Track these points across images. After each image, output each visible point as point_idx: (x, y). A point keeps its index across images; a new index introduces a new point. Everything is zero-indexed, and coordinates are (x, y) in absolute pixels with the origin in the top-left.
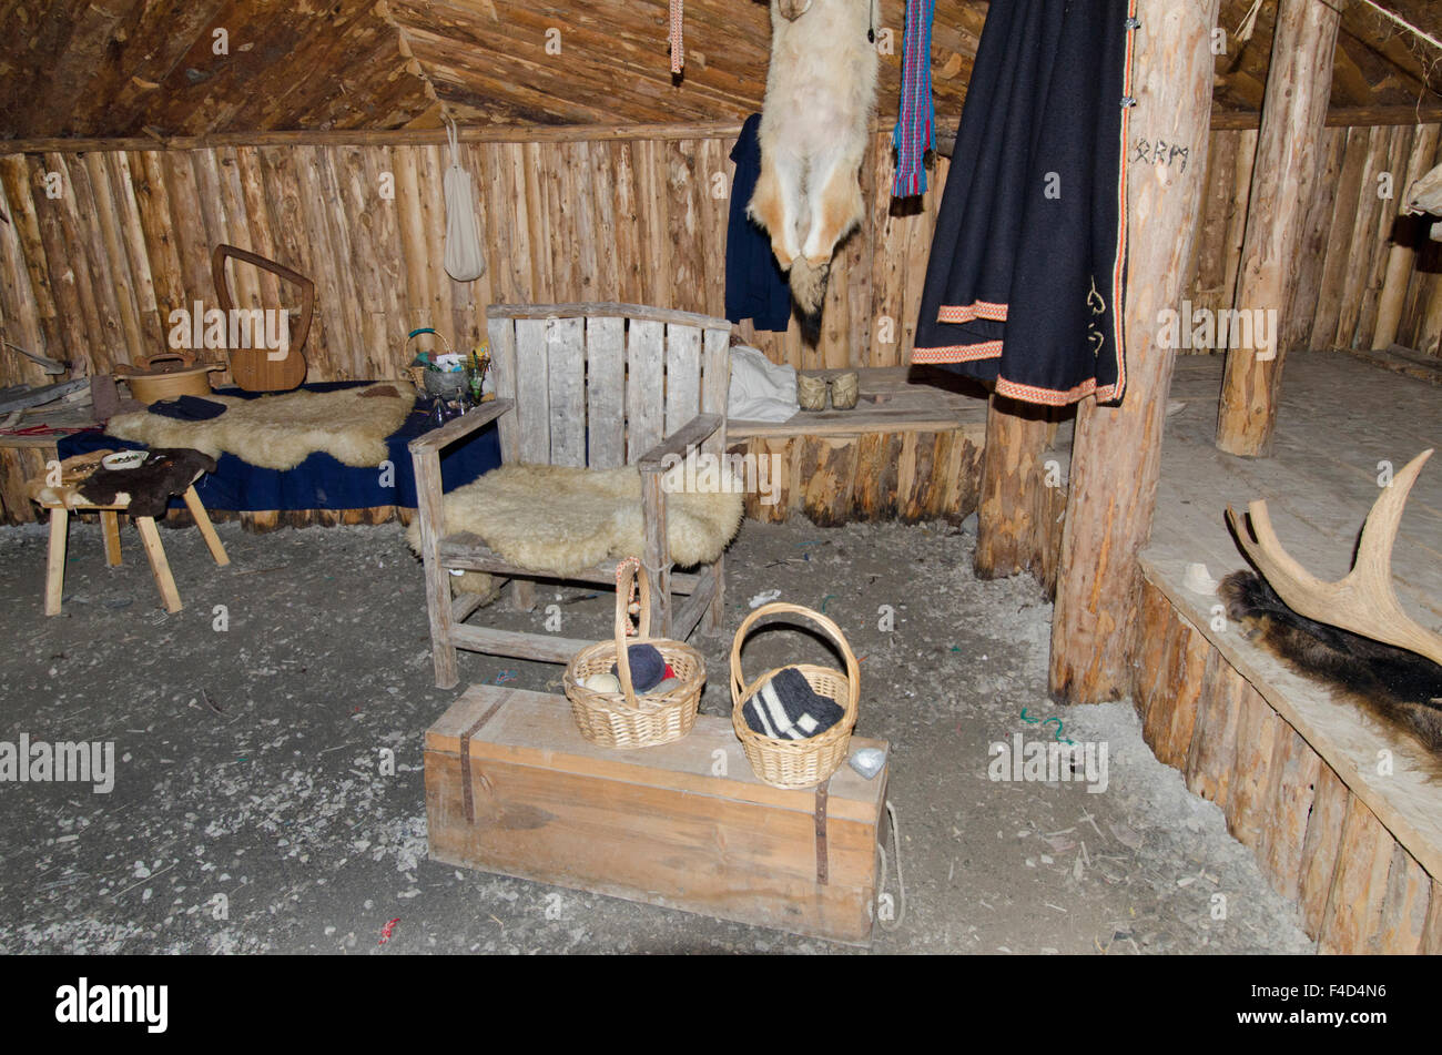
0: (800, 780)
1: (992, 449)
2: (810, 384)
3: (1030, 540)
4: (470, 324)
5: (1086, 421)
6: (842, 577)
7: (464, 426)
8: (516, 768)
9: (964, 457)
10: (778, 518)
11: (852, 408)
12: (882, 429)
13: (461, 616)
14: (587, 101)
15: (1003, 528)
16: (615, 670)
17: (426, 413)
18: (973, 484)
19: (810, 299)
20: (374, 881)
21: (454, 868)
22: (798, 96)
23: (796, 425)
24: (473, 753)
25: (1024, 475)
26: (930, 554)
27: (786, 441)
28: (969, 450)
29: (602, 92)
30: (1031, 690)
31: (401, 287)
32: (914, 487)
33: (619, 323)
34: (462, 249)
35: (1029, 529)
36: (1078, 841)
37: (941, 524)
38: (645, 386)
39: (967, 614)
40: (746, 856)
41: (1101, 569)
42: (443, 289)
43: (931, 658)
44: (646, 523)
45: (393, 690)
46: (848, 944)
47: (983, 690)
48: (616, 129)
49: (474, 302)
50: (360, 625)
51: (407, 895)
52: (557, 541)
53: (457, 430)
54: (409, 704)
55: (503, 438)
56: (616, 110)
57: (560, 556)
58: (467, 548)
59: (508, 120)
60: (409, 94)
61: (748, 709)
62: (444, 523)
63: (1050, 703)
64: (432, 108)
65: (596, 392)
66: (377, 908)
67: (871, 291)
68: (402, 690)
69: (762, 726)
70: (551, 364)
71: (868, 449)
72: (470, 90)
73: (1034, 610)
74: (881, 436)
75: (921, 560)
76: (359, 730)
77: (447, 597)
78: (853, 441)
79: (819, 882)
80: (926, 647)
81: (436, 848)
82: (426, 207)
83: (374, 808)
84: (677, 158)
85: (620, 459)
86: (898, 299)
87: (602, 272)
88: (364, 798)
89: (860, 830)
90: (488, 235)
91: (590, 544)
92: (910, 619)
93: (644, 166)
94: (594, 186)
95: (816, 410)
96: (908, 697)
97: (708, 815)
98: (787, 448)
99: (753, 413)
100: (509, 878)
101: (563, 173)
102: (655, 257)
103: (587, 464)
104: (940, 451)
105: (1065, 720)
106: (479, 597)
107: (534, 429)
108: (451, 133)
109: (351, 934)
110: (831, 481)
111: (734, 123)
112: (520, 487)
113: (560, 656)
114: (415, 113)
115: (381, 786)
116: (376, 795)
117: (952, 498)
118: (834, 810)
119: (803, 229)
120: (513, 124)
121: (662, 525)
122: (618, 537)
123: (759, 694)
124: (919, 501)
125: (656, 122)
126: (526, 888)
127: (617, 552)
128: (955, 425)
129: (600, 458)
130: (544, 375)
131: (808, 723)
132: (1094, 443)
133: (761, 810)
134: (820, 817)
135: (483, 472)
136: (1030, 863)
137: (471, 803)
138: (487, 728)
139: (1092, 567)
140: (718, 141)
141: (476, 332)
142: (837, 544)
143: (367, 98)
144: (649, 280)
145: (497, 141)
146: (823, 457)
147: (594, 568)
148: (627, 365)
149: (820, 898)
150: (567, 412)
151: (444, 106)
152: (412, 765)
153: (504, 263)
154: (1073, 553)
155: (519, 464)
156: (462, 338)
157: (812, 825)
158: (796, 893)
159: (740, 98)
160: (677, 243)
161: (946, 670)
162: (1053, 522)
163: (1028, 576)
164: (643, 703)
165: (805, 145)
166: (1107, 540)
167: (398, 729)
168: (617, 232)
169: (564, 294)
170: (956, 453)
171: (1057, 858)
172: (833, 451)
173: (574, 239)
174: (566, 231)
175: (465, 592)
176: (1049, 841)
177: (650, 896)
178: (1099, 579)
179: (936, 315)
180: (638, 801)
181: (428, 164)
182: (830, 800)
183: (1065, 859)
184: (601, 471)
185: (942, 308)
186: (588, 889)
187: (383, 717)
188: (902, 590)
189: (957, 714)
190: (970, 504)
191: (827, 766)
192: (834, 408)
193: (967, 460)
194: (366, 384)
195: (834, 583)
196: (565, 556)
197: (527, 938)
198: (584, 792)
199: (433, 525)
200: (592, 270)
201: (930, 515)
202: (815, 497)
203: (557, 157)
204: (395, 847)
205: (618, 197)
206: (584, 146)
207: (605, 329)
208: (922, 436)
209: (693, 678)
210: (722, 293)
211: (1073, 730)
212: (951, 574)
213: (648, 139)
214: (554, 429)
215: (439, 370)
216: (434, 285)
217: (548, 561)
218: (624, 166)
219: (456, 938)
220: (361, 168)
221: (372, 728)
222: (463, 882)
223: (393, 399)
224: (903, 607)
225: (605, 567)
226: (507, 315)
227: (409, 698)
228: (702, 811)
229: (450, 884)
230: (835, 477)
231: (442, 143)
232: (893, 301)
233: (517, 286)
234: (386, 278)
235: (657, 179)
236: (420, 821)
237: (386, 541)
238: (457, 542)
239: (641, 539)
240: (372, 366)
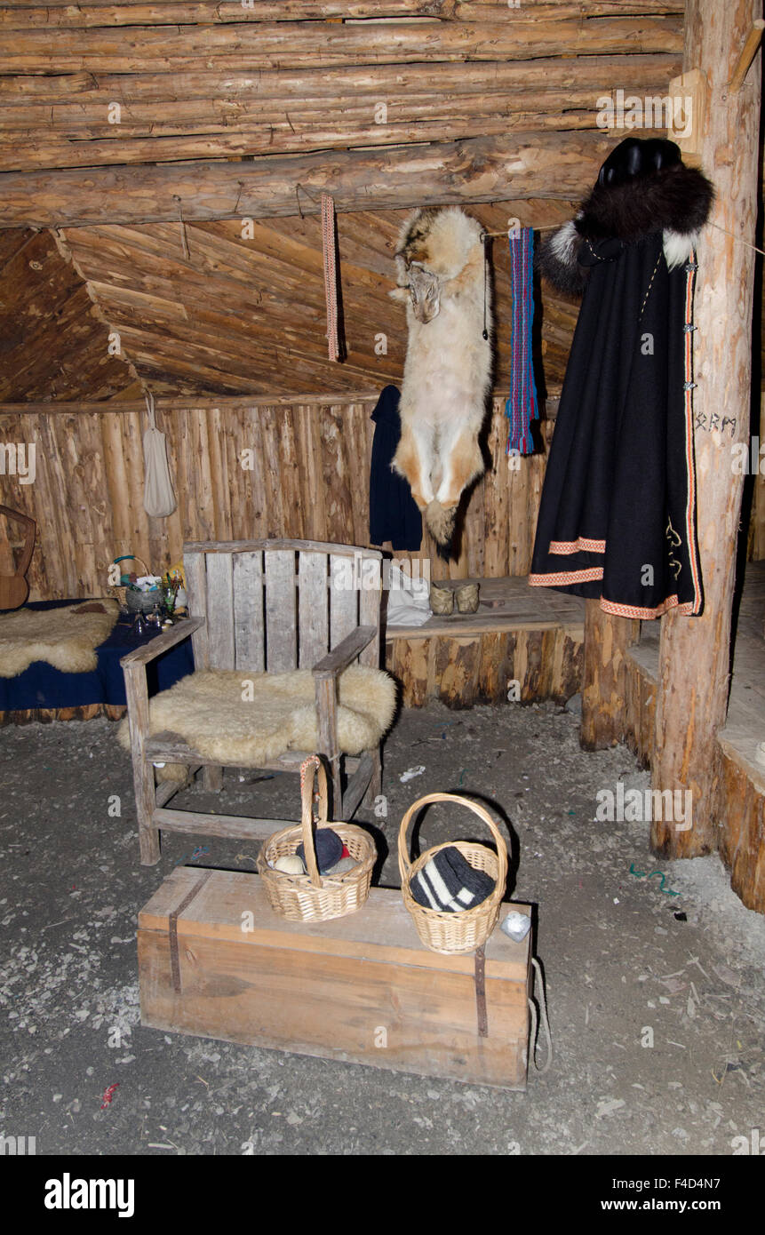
0: (460, 947)
1: (590, 646)
2: (440, 595)
3: (623, 718)
4: (163, 551)
5: (669, 628)
6: (474, 753)
7: (165, 643)
8: (217, 942)
9: (565, 650)
10: (418, 703)
11: (474, 612)
12: (500, 629)
13: (162, 800)
14: (257, 377)
15: (602, 709)
16: (300, 852)
17: (129, 625)
18: (574, 671)
19: (443, 534)
20: (94, 1048)
21: (164, 1034)
22: (430, 380)
23: (431, 628)
24: (182, 929)
25: (616, 667)
26: (543, 731)
27: (424, 641)
28: (570, 645)
29: (269, 370)
30: (636, 847)
31: (107, 522)
32: (527, 675)
33: (290, 555)
34: (156, 494)
35: (622, 708)
36: (687, 981)
37: (550, 704)
38: (313, 605)
39: (578, 782)
40: (417, 1015)
41: (688, 749)
42: (141, 524)
43: (552, 821)
44: (319, 721)
45: (104, 869)
46: (507, 1088)
47: (597, 849)
48: (280, 398)
49: (167, 533)
50: (74, 810)
51: (124, 1061)
52: (245, 738)
53: (158, 647)
54: (118, 880)
55: (196, 649)
56: (280, 383)
57: (248, 750)
58: (169, 745)
59: (194, 392)
60: (116, 374)
61: (414, 884)
62: (149, 725)
63: (652, 859)
64: (134, 384)
65: (272, 610)
66: (98, 1073)
67: (484, 518)
68: (113, 868)
69: (428, 900)
70: (236, 588)
71: (489, 646)
72: (164, 371)
73: (631, 777)
74: (499, 635)
75: (536, 736)
76: (76, 906)
77: (151, 786)
78: (477, 640)
79: (480, 1035)
80: (547, 812)
81: (147, 1016)
82: (128, 460)
83: (92, 980)
84: (328, 419)
85: (293, 664)
86: (505, 524)
87: (271, 508)
88: (82, 970)
89: (513, 988)
90: (176, 482)
91: (273, 740)
92: (533, 788)
93: (303, 426)
94: (263, 441)
95: (446, 614)
96: (536, 857)
97: (384, 979)
98: (424, 646)
99: (396, 618)
100: (212, 1040)
101: (239, 432)
102: (312, 495)
103: (266, 668)
104: (546, 647)
105: (666, 873)
106: (177, 784)
107: (221, 642)
108: (148, 403)
109: (77, 1100)
110: (461, 672)
111: (372, 392)
112: (211, 690)
113: (248, 834)
114: (120, 388)
115: (97, 958)
116: (93, 967)
117: (558, 683)
118: (491, 970)
119: (436, 480)
120: (199, 395)
121: (333, 723)
122: (296, 732)
123: (424, 871)
124: (531, 687)
125: (311, 392)
126: (226, 1049)
127: (295, 746)
128: (557, 625)
129: (276, 663)
130: (230, 597)
131: (466, 896)
132: (676, 646)
133: (429, 972)
134: (479, 978)
135: (179, 678)
136: (651, 1005)
137: (178, 975)
138: (191, 907)
139: (681, 745)
140: (360, 406)
141: (168, 558)
142: (468, 724)
143: (83, 377)
144: (308, 514)
145: (187, 408)
146: (454, 652)
147: (277, 759)
148: (297, 588)
149: (481, 1048)
150: (249, 626)
151: (144, 383)
152: (123, 938)
153: (192, 502)
154: (664, 735)
155: (209, 670)
156: (157, 563)
157: (472, 986)
158: (461, 1046)
159: (377, 374)
160: (329, 484)
161: (565, 832)
162: (642, 704)
163: (623, 748)
164: (326, 882)
165: (436, 416)
166: (692, 723)
167: (110, 904)
168: (282, 476)
169: (240, 526)
170: (559, 647)
171: (672, 999)
172: (461, 648)
173: (248, 482)
174: (241, 477)
175: (166, 780)
176: (664, 983)
177: (335, 1053)
178: (687, 756)
179: (548, 549)
180: (322, 970)
181: (131, 427)
182: (487, 962)
183: (679, 1000)
184: (277, 674)
185: (553, 543)
186: (280, 1048)
187: (97, 894)
188: (524, 763)
189: (578, 871)
190: (572, 687)
191: (483, 932)
192: (460, 612)
193: (568, 652)
194: (78, 603)
195: (468, 758)
196: (253, 750)
197: (230, 1098)
198: (275, 962)
199: (141, 726)
200: (261, 505)
201: (540, 697)
202: (448, 685)
203: (234, 420)
204: (111, 1016)
205: (283, 450)
206: (254, 413)
207: (280, 559)
208: (532, 634)
209: (367, 858)
210: (366, 522)
211: (674, 882)
212: (562, 747)
213: (305, 406)
214: (238, 640)
215: (139, 590)
216: (133, 521)
217: (237, 755)
218: (286, 426)
219: (168, 1099)
220: (76, 431)
221: (88, 904)
222: (172, 1046)
223: (100, 615)
224: (526, 777)
225: (284, 758)
226: (199, 550)
227: (119, 875)
228: (378, 977)
229: (161, 1048)
230: (463, 669)
231: (141, 411)
232: (501, 526)
233: (202, 520)
234: (95, 517)
235: (313, 437)
236: (132, 989)
237: (95, 734)
238: (160, 740)
239: (315, 735)
240: (82, 586)
